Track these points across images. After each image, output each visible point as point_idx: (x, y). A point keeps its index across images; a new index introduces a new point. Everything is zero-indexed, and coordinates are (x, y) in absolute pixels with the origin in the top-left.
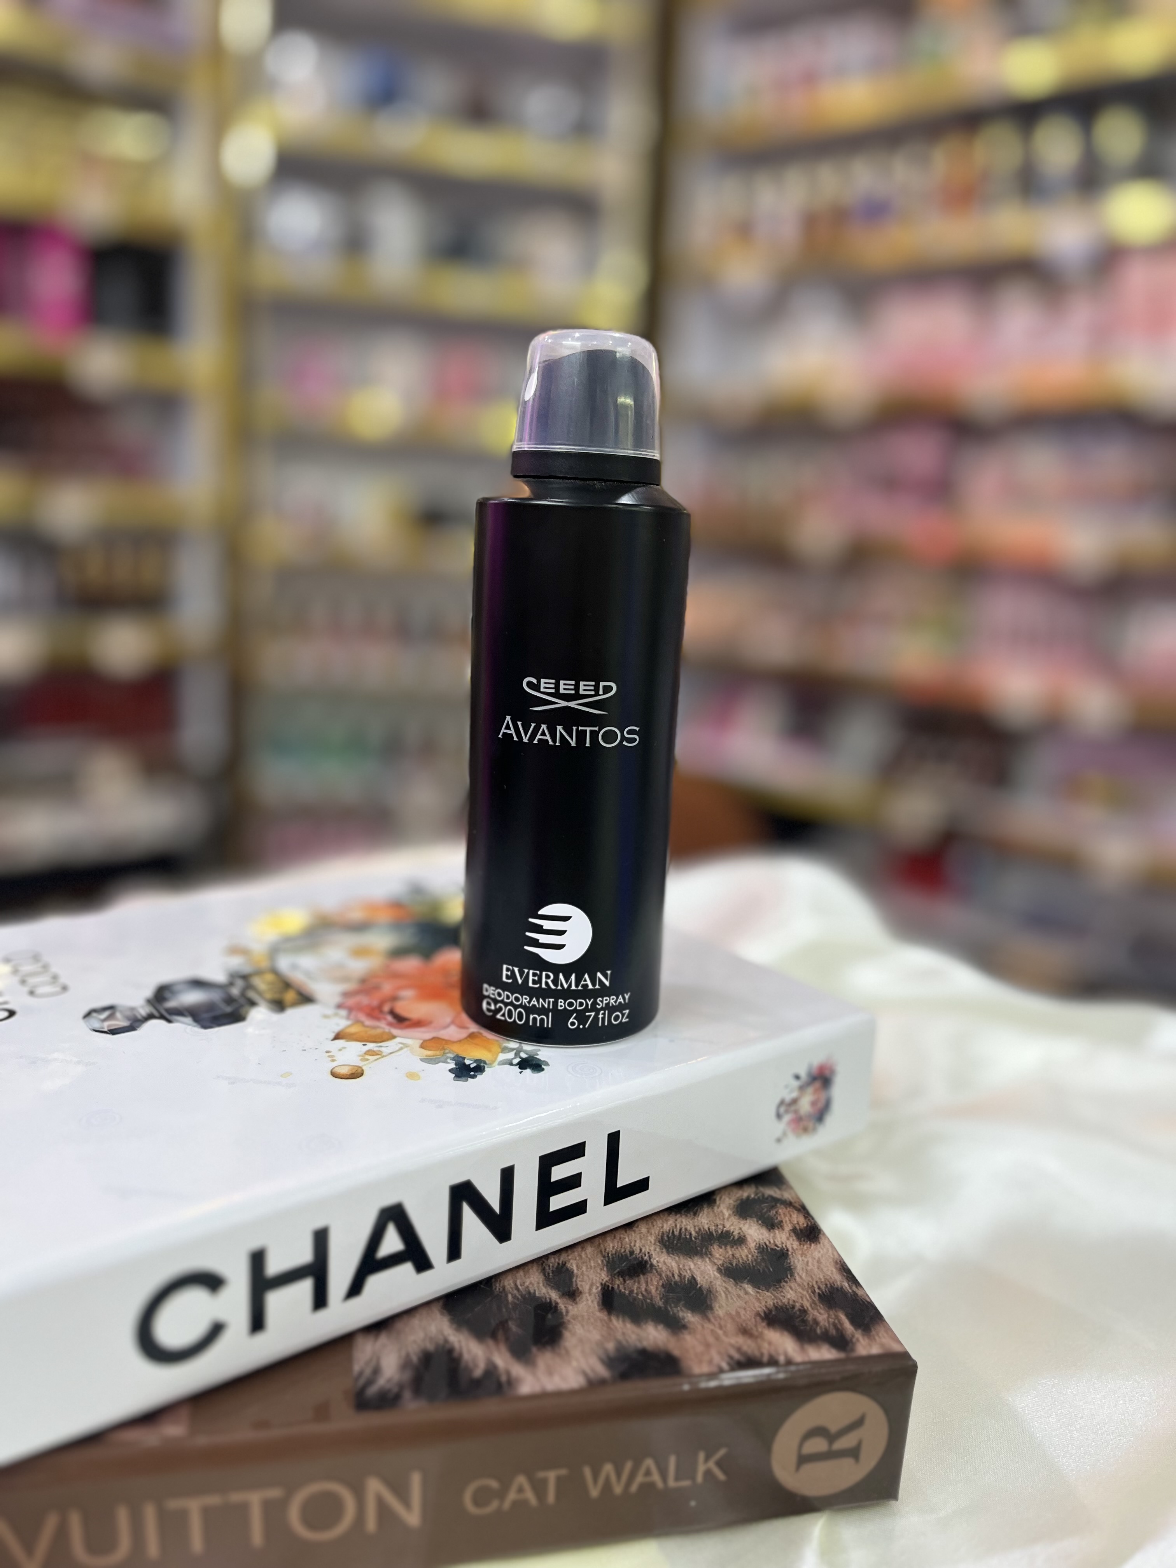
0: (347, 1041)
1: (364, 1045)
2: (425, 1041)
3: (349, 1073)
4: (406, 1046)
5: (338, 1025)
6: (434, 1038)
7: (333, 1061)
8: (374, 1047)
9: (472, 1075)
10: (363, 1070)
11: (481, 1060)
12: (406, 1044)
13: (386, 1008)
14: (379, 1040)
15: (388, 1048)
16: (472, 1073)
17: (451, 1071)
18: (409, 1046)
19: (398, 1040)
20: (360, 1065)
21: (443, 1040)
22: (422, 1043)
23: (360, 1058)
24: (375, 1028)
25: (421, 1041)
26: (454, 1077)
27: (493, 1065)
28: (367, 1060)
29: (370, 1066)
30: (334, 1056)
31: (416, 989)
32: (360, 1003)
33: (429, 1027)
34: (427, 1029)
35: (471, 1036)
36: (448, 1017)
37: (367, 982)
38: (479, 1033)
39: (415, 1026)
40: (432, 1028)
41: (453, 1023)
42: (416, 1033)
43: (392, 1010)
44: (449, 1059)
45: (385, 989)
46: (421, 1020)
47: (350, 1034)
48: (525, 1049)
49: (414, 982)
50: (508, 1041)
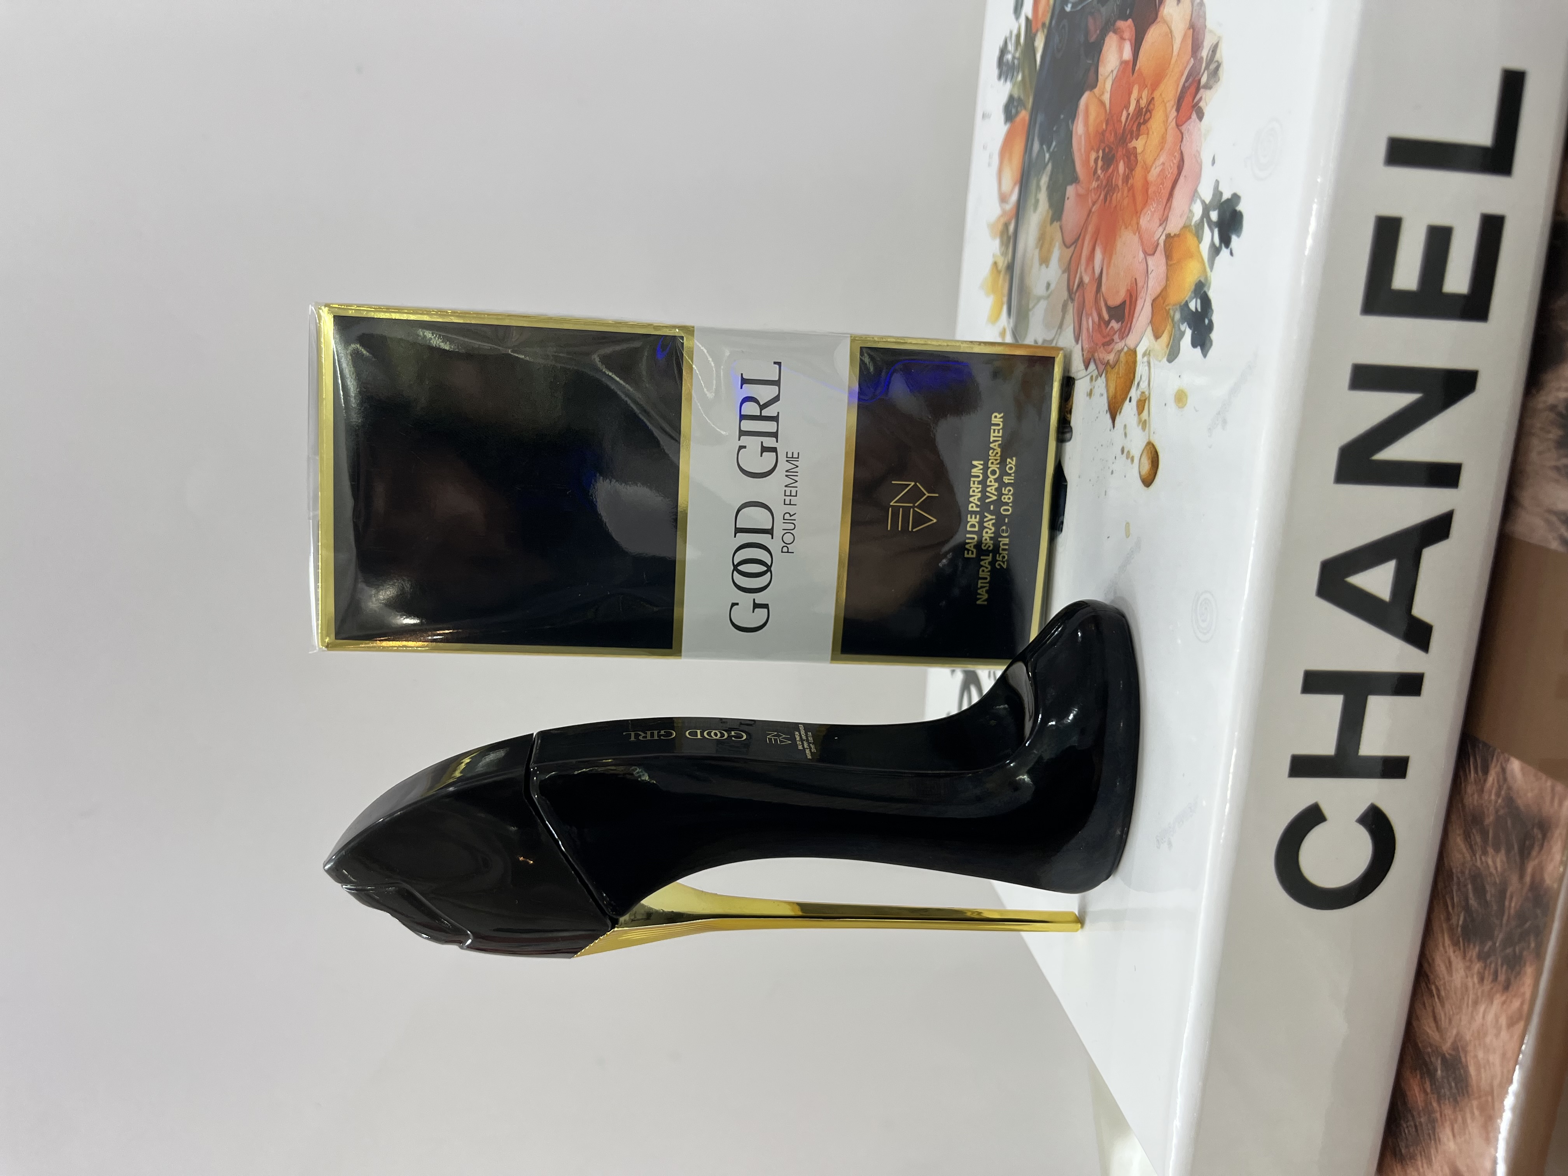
0: (1120, 412)
1: (1130, 401)
2: (1151, 322)
3: (1150, 466)
4: (1147, 354)
5: (1102, 395)
6: (1152, 305)
7: (1132, 460)
8: (1136, 394)
9: (1208, 323)
10: (1153, 446)
11: (1196, 284)
12: (1146, 350)
13: (1106, 316)
14: (1132, 375)
16: (1207, 321)
17: (1194, 345)
19: (1140, 351)
20: (1148, 441)
21: (1159, 296)
23: (1140, 427)
25: (1150, 329)
27: (1209, 279)
28: (1145, 420)
30: (1128, 452)
31: (1098, 242)
32: (1090, 333)
33: (1140, 292)
34: (1141, 298)
35: (1168, 256)
36: (1139, 252)
37: (1073, 289)
38: (1168, 236)
39: (1132, 307)
40: (1143, 292)
41: (1146, 254)
42: (1140, 318)
43: (1109, 309)
44: (1181, 324)
45: (1086, 279)
46: (1129, 289)
47: (1115, 398)
48: (1207, 202)
49: (1091, 229)
50: (1190, 210)
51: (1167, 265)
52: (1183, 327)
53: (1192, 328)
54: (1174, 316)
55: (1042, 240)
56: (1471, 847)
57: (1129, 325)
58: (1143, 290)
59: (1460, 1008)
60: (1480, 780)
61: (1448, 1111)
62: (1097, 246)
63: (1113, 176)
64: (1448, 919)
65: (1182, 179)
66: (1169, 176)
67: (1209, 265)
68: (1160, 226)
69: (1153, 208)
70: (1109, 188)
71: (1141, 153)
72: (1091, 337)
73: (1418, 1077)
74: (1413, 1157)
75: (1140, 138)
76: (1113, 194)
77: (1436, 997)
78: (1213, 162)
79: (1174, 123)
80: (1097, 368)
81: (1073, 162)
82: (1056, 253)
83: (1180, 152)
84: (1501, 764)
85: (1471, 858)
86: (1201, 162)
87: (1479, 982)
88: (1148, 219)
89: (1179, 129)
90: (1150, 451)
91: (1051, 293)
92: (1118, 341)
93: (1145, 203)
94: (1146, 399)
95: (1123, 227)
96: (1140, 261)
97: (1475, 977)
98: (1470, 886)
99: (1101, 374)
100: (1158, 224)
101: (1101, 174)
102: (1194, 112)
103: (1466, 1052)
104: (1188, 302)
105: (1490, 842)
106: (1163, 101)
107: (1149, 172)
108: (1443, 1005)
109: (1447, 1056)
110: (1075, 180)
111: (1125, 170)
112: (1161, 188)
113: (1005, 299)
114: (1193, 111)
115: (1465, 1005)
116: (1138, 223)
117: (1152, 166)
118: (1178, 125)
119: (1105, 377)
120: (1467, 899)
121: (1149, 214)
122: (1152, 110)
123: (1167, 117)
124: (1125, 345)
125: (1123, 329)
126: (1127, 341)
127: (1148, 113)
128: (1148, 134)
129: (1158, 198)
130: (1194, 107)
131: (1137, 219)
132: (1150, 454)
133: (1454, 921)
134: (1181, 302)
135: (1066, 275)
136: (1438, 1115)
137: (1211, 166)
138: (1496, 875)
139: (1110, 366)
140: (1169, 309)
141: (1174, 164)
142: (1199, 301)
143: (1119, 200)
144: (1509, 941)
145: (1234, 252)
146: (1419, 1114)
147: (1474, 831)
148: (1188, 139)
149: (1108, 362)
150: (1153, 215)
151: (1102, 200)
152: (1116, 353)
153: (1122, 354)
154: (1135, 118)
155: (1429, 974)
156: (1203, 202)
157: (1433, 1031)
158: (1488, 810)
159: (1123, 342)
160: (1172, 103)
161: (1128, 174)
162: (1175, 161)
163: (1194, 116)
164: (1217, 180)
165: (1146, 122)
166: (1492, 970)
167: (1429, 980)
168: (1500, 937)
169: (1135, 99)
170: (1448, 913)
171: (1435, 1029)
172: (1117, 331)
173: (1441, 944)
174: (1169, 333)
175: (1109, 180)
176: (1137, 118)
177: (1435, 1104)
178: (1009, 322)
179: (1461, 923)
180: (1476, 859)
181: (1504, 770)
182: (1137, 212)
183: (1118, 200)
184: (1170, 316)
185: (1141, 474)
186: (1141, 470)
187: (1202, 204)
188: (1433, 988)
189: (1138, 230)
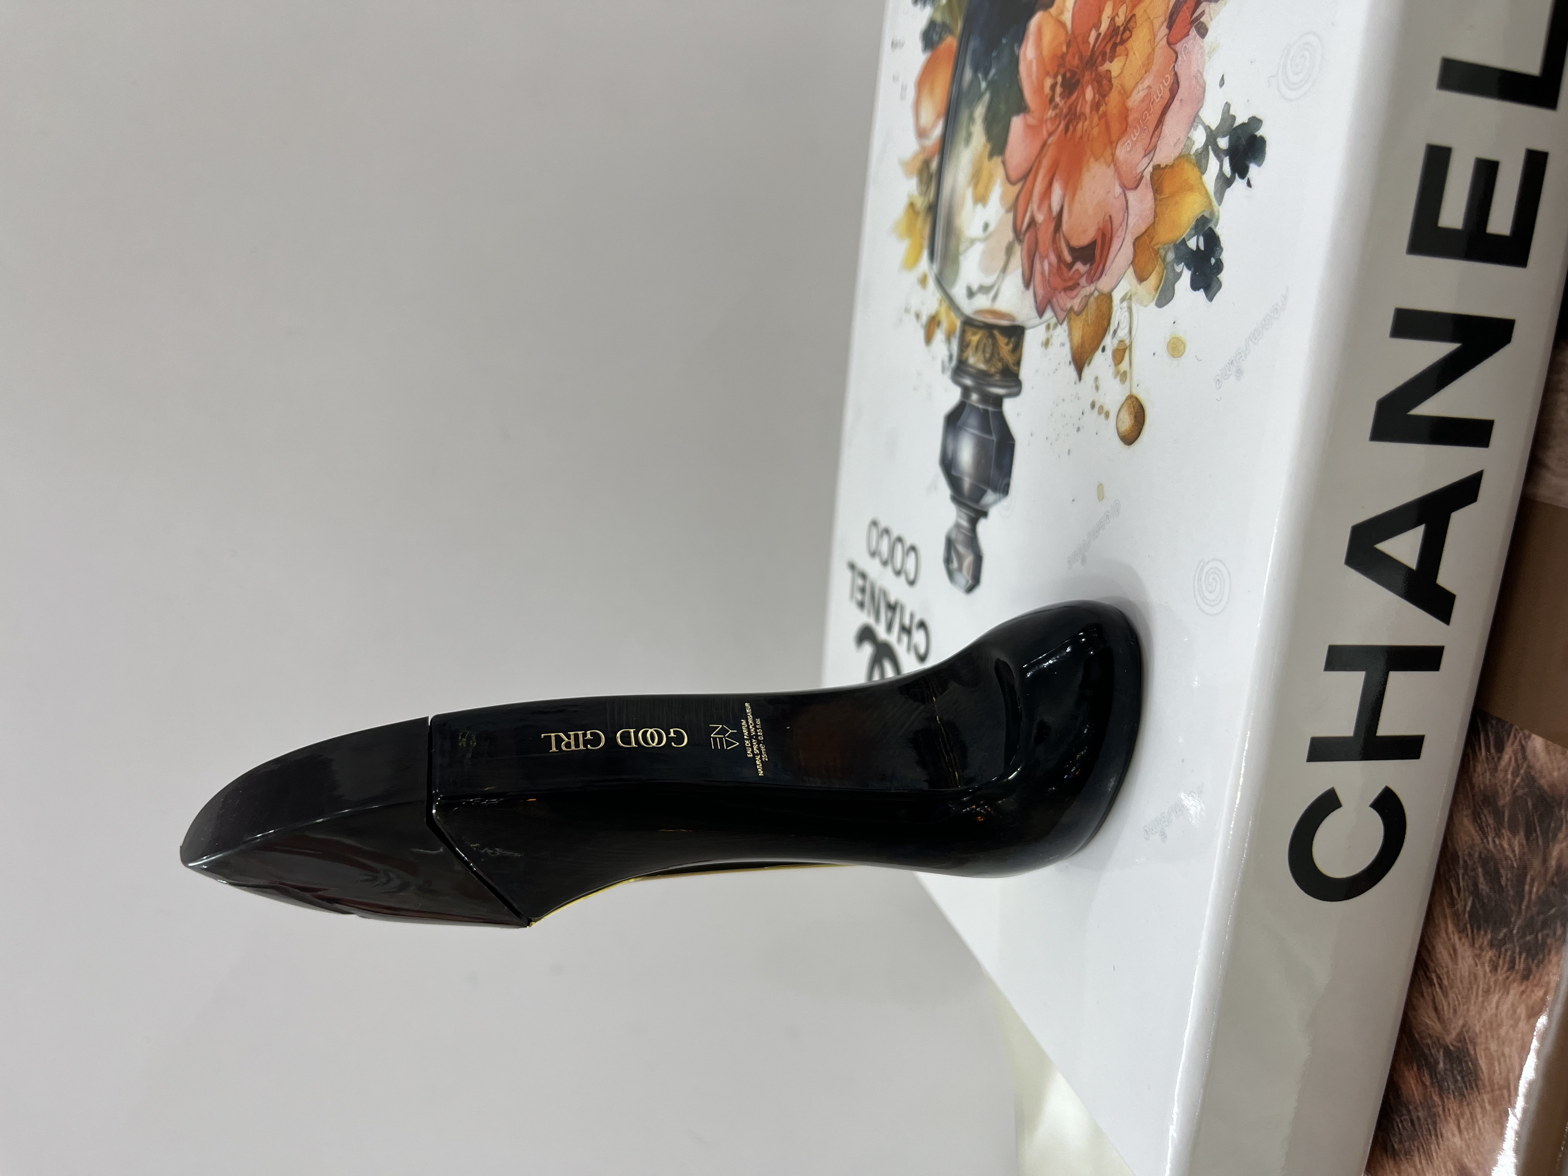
0: (1089, 364)
1: (1103, 350)
2: (1133, 263)
3: (1133, 422)
4: (1127, 298)
5: (1063, 345)
6: (1134, 244)
7: (1107, 415)
8: (1112, 343)
9: (1215, 265)
10: (1137, 400)
11: (1198, 219)
12: (1126, 294)
13: (1068, 258)
14: (1105, 323)
15: (1120, 323)
16: (1213, 261)
17: (1195, 286)
18: (1131, 295)
19: (1117, 296)
20: (1129, 394)
21: (1143, 234)
22: (1135, 272)
23: (1118, 379)
24: (1085, 306)
25: (1131, 270)
26: (1207, 296)
27: (1216, 214)
28: (1125, 372)
29: (1135, 385)
30: (1101, 407)
31: (1057, 177)
32: (1045, 277)
33: (1118, 230)
34: (1119, 237)
35: (1157, 188)
36: (1114, 185)
37: (1021, 228)
38: (1157, 168)
39: (1106, 247)
40: (1120, 230)
41: (1125, 188)
42: (1116, 260)
43: (1072, 250)
44: (1175, 265)
45: (1040, 218)
46: (1101, 227)
47: (1081, 347)
48: (1213, 128)
49: (1046, 163)
50: (1188, 137)
51: (1155, 199)
52: (1179, 268)
53: (1192, 269)
54: (1165, 256)
55: (976, 177)
56: (1482, 829)
57: (1101, 267)
58: (1121, 228)
59: (1468, 998)
60: (1493, 758)
61: (1453, 1105)
62: (1055, 181)
63: (1078, 104)
64: (1452, 904)
65: (1176, 102)
66: (1157, 101)
67: (1216, 199)
68: (1144, 157)
69: (1135, 137)
70: (1072, 117)
71: (1118, 76)
72: (1046, 282)
73: (1415, 1068)
74: (1408, 1153)
75: (1116, 60)
76: (1078, 123)
77: (1437, 985)
78: (1222, 83)
79: (1164, 42)
80: (1056, 315)
81: (1020, 91)
82: (998, 192)
83: (1173, 73)
84: (1520, 741)
85: (1482, 839)
86: (1205, 83)
87: (1491, 971)
88: (1128, 149)
89: (1172, 49)
90: (1132, 406)
91: (991, 235)
92: (1086, 284)
93: (1124, 132)
94: (1127, 348)
95: (1092, 160)
96: (1117, 195)
97: (1486, 965)
98: (1480, 870)
99: (1061, 322)
100: (1142, 155)
101: (1061, 102)
102: (1193, 28)
103: (1475, 1045)
104: (1186, 240)
105: (1506, 825)
106: (1149, 18)
107: (1128, 97)
108: (1446, 995)
109: (1451, 1048)
110: (1021, 108)
111: (1094, 97)
112: (1146, 114)
113: (926, 243)
114: (1191, 27)
115: (1474, 993)
116: (1113, 155)
117: (1132, 91)
118: (1169, 44)
119: (1067, 325)
120: (1476, 885)
121: (1128, 144)
122: (1133, 28)
123: (1155, 36)
124: (1096, 289)
125: (1093, 272)
126: (1098, 284)
127: (1128, 32)
128: (1127, 55)
129: (1142, 126)
130: (1192, 23)
131: (1112, 150)
132: (1132, 409)
133: (1459, 906)
134: (1176, 241)
135: (1011, 216)
136: (1440, 1109)
137: (1218, 86)
138: (1513, 859)
139: (1075, 313)
140: (1158, 248)
141: (1164, 87)
142: (1201, 239)
143: (1086, 130)
144: (1529, 927)
145: (1252, 182)
146: (1416, 1108)
147: (1486, 812)
148: (1185, 59)
149: (1071, 309)
150: (1135, 144)
151: (1062, 131)
152: (1082, 299)
153: (1092, 299)
154: (1108, 38)
155: (1429, 962)
156: (1207, 128)
157: (1434, 1022)
158: (1503, 789)
159: (1092, 287)
160: (1162, 19)
161: (1099, 101)
162: (1166, 85)
163: (1193, 32)
164: (1227, 103)
165: (1123, 42)
166: (1507, 959)
167: (1428, 969)
168: (1518, 924)
169: (1108, 17)
170: (1452, 898)
171: (1436, 1020)
172: (1085, 273)
173: (1443, 931)
174: (1159, 275)
175: (1072, 109)
176: (1110, 39)
177: (1436, 1098)
178: (931, 268)
179: (1468, 908)
180: (1488, 841)
181: (1523, 748)
182: (1111, 143)
183: (1084, 129)
184: (1160, 256)
185: (1120, 431)
186: (1119, 425)
187: (1206, 130)
188: (1434, 976)
189: (1114, 160)
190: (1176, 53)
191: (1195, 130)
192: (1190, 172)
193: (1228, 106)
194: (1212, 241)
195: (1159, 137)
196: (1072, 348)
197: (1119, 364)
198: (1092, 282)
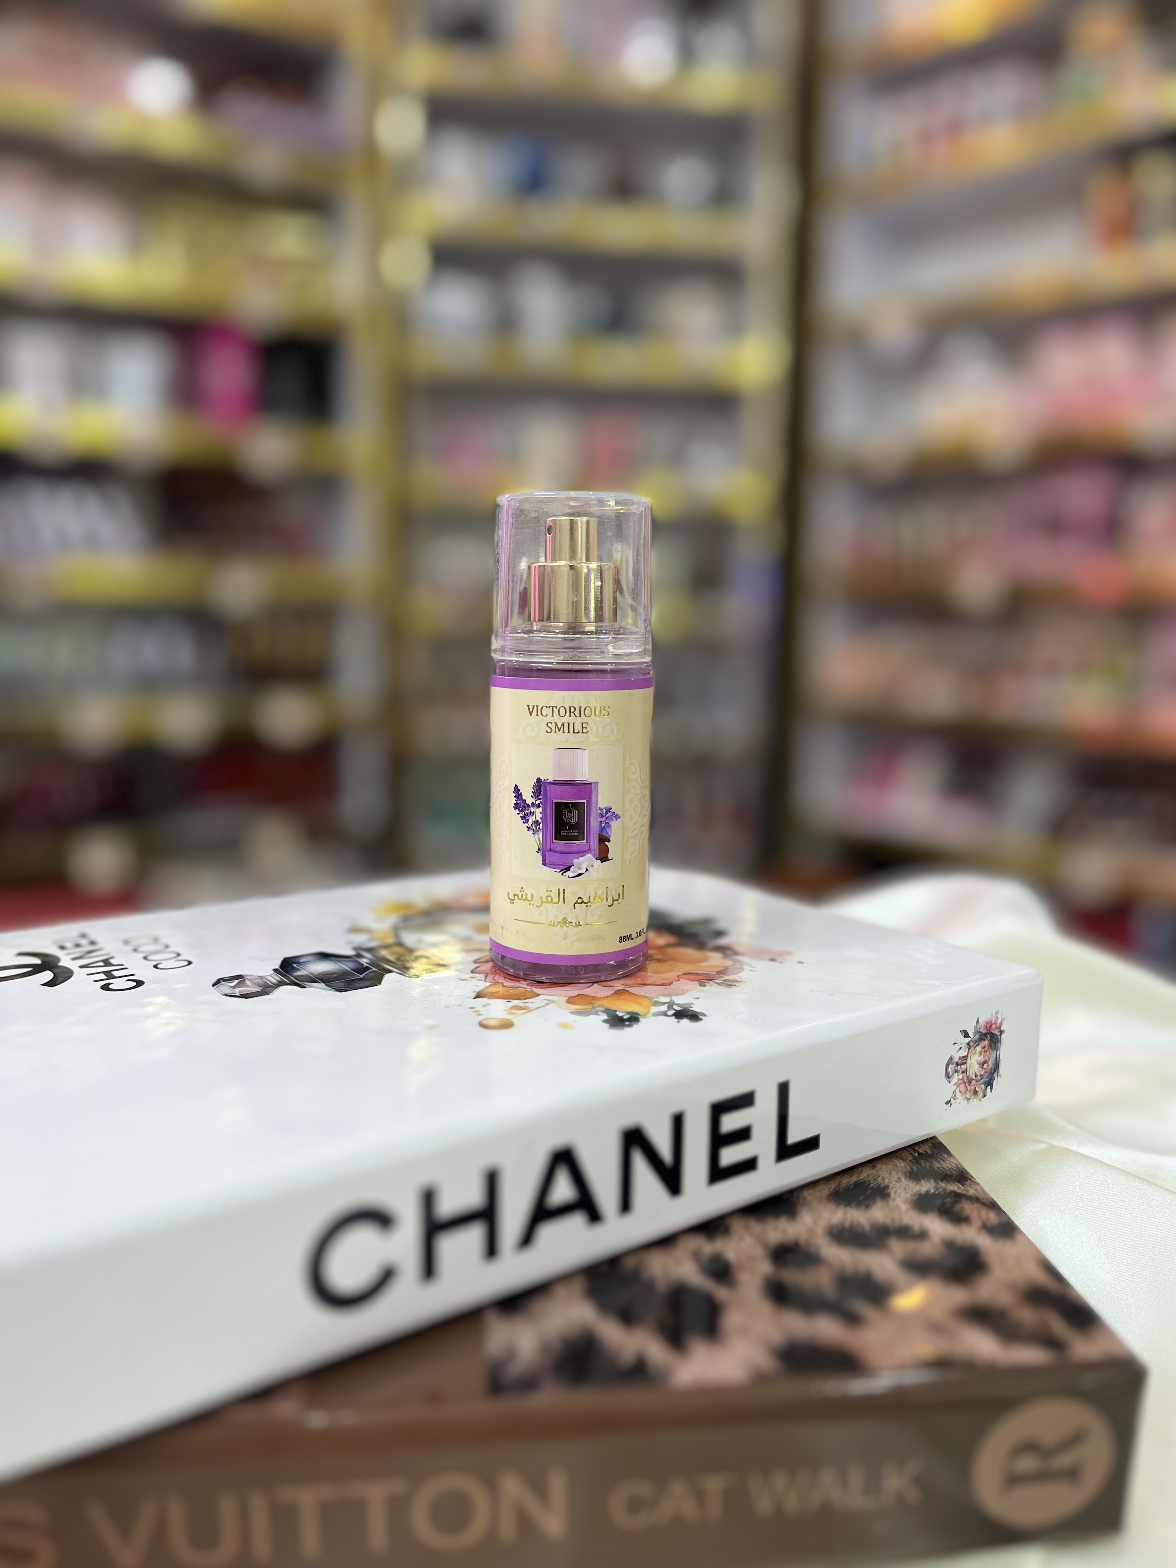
0: (490, 999)
1: (508, 1002)
3: (498, 1025)
4: (552, 1001)
6: (579, 995)
8: (519, 1003)
9: (627, 1024)
10: (512, 1022)
11: (633, 1012)
15: (534, 1003)
17: (605, 1021)
18: (555, 1002)
19: (541, 997)
20: (508, 1018)
22: (568, 999)
23: (507, 1012)
24: (514, 987)
26: (609, 1027)
27: (647, 1016)
28: (515, 1014)
29: (517, 1019)
48: (676, 1002)
50: (657, 996)
51: (613, 994)
52: (600, 1013)
53: (610, 1018)
54: (596, 1007)
57: (544, 987)
67: (653, 1014)
72: (495, 968)
78: (696, 998)
80: (485, 978)
86: (684, 994)
90: (505, 1022)
92: (525, 984)
94: (528, 1009)
99: (486, 981)
104: (617, 1011)
114: (697, 981)
118: (681, 976)
119: (490, 984)
124: (530, 989)
125: (535, 985)
126: (533, 989)
130: (699, 981)
132: (503, 1022)
134: (609, 1008)
139: (501, 985)
140: (594, 1004)
142: (628, 1016)
145: (680, 1022)
149: (501, 983)
152: (515, 985)
153: (524, 989)
156: (672, 1001)
159: (528, 987)
172: (528, 982)
174: (583, 1008)
184: (592, 1005)
185: (482, 1022)
186: (484, 1021)
190: (679, 980)
191: (665, 997)
192: (645, 1002)
193: (693, 1004)
194: (634, 1019)
195: (638, 986)
196: (481, 990)
197: (514, 1009)
198: (531, 986)
